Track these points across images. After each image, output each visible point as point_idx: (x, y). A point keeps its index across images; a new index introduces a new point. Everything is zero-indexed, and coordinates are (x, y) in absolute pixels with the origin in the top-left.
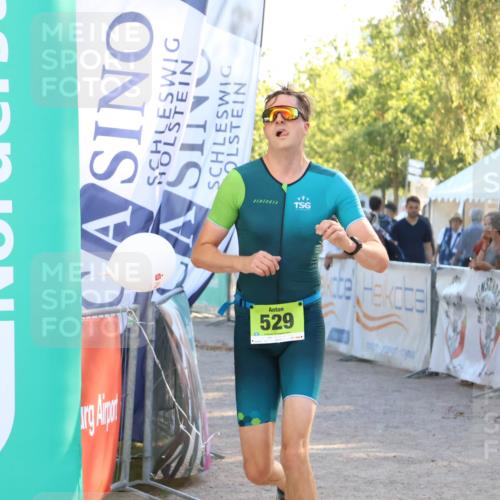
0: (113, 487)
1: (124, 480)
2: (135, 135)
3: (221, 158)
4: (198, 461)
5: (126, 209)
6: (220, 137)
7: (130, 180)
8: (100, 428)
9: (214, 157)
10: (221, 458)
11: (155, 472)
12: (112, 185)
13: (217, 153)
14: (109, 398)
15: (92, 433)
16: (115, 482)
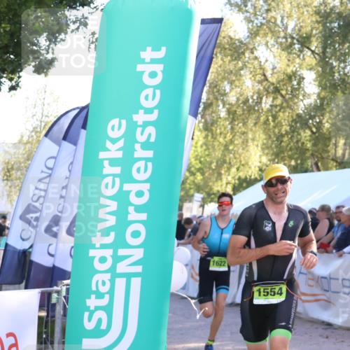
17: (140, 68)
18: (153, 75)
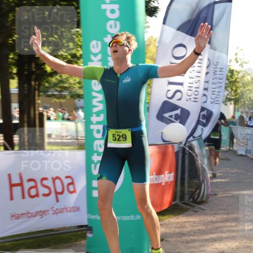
0: (173, 203)
1: (177, 201)
2: (181, 84)
3: (215, 93)
4: (205, 196)
5: (178, 109)
6: (214, 86)
7: (180, 99)
8: (167, 183)
9: (212, 93)
10: (217, 195)
11: (189, 199)
12: (173, 101)
13: (213, 91)
14: (170, 173)
15: (163, 184)
16: (174, 201)
17: (104, 7)
18: (113, 11)
